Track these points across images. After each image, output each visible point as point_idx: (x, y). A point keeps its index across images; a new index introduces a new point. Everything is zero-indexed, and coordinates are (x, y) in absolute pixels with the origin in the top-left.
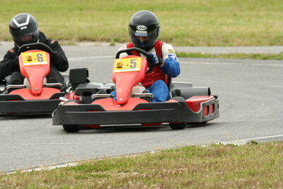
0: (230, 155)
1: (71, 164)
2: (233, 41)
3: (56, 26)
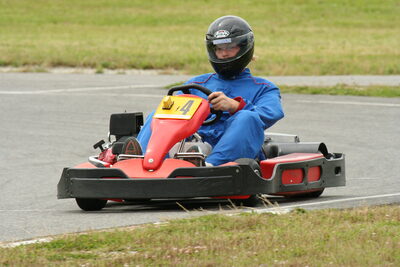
0: (267, 227)
1: (41, 240)
2: (270, 68)
3: (19, 46)
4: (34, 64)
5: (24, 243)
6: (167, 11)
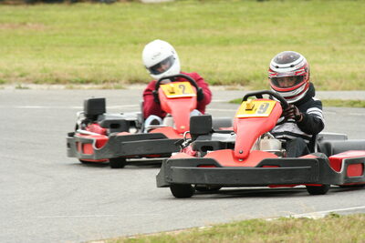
2: (329, 84)
3: (101, 65)
4: (113, 81)
6: (238, 32)
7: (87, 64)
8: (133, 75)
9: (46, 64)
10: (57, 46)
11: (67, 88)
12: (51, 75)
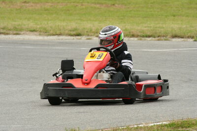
4: (163, 36)
5: (156, 124)
7: (148, 27)
8: (174, 33)
9: (126, 27)
10: (131, 17)
11: (138, 40)
12: (130, 33)
